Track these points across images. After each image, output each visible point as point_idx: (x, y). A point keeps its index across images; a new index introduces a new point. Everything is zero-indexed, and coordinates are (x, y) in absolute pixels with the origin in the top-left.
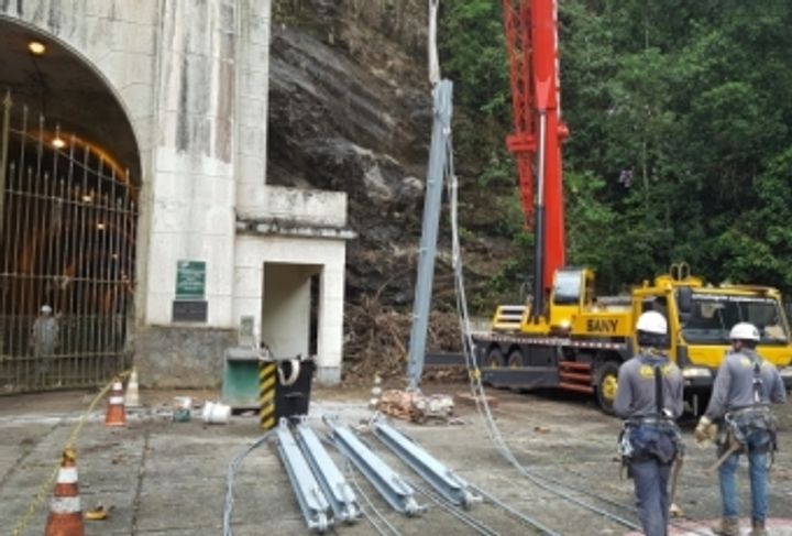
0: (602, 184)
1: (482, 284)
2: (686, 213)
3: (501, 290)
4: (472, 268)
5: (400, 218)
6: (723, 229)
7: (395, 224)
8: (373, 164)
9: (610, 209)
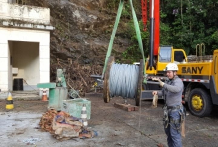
0: (165, 15)
1: (119, 56)
2: (198, 27)
3: (126, 58)
4: (115, 50)
5: (87, 30)
6: (212, 33)
7: (86, 33)
8: (76, 9)
9: (168, 26)
